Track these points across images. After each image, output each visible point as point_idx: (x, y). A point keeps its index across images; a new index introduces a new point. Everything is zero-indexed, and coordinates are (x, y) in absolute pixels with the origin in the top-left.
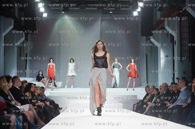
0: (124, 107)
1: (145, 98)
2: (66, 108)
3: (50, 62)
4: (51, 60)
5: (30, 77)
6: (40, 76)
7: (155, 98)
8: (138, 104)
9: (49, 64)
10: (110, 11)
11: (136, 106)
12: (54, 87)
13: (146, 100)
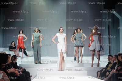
0: (89, 74)
1: (107, 66)
2: (36, 76)
3: (20, 33)
4: (21, 32)
5: (3, 47)
6: (13, 46)
7: (117, 66)
9: (19, 35)
11: (99, 73)
13: (108, 68)
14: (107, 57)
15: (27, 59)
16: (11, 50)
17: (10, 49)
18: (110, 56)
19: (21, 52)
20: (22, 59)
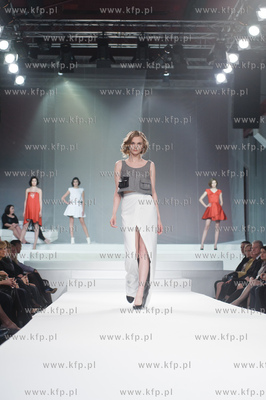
1: (240, 267)
2: (65, 290)
3: (31, 185)
4: (34, 181)
6: (11, 216)
7: (262, 268)
8: (225, 280)
9: (28, 190)
10: (163, 71)
11: (220, 285)
12: (39, 241)
13: (242, 273)
14: (240, 246)
15: (48, 249)
16: (7, 224)
17: (4, 223)
18: (247, 242)
19: (32, 231)
20: (35, 248)
